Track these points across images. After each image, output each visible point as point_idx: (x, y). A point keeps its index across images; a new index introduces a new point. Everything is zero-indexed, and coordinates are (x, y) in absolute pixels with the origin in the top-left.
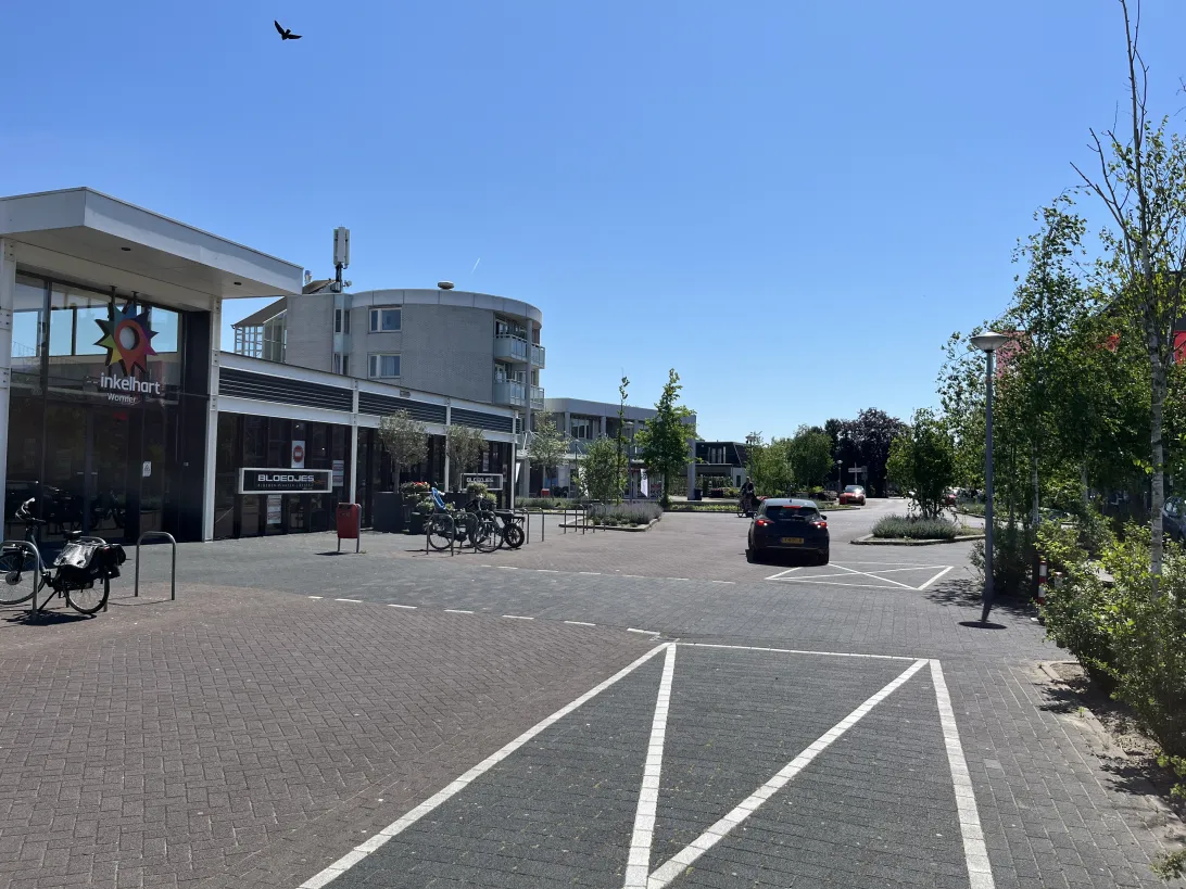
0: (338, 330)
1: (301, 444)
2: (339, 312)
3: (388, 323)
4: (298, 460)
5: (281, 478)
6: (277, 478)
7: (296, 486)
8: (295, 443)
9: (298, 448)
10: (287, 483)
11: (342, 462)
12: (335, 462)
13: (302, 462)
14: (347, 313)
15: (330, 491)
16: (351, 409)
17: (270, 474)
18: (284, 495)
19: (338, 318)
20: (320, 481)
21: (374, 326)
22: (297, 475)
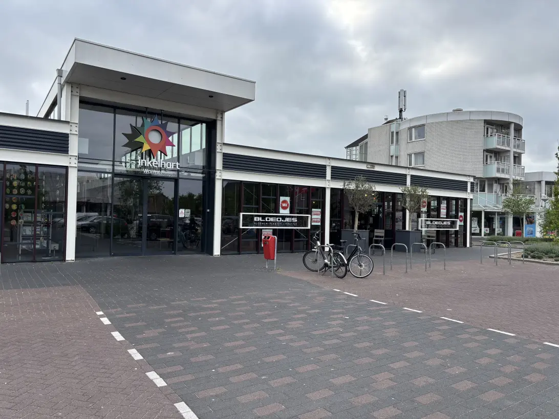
0: (392, 143)
1: (288, 199)
2: (393, 133)
3: (419, 136)
4: (284, 208)
5: (271, 219)
6: (268, 219)
7: (284, 224)
8: (282, 198)
9: (284, 202)
10: (276, 222)
11: (320, 210)
12: (313, 210)
13: (288, 209)
14: (397, 133)
15: (309, 227)
16: (325, 177)
17: (263, 217)
18: (273, 229)
19: (392, 136)
20: (302, 221)
21: (411, 139)
22: (284, 217)
